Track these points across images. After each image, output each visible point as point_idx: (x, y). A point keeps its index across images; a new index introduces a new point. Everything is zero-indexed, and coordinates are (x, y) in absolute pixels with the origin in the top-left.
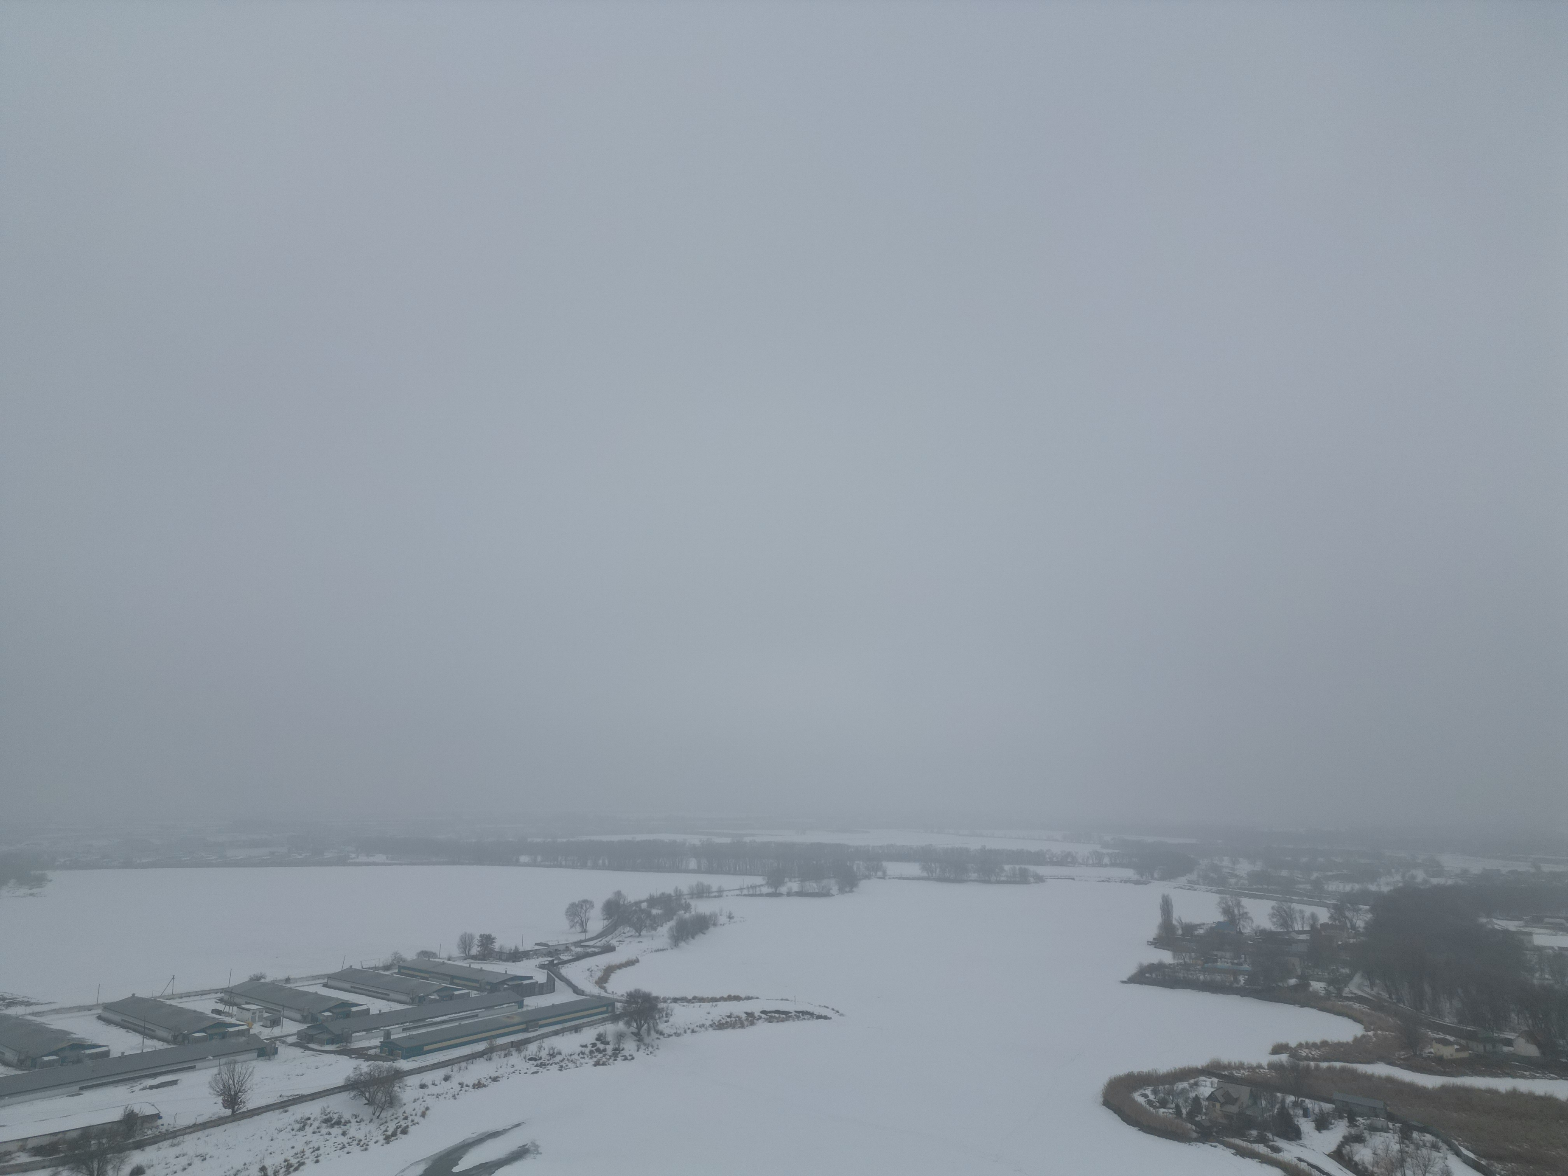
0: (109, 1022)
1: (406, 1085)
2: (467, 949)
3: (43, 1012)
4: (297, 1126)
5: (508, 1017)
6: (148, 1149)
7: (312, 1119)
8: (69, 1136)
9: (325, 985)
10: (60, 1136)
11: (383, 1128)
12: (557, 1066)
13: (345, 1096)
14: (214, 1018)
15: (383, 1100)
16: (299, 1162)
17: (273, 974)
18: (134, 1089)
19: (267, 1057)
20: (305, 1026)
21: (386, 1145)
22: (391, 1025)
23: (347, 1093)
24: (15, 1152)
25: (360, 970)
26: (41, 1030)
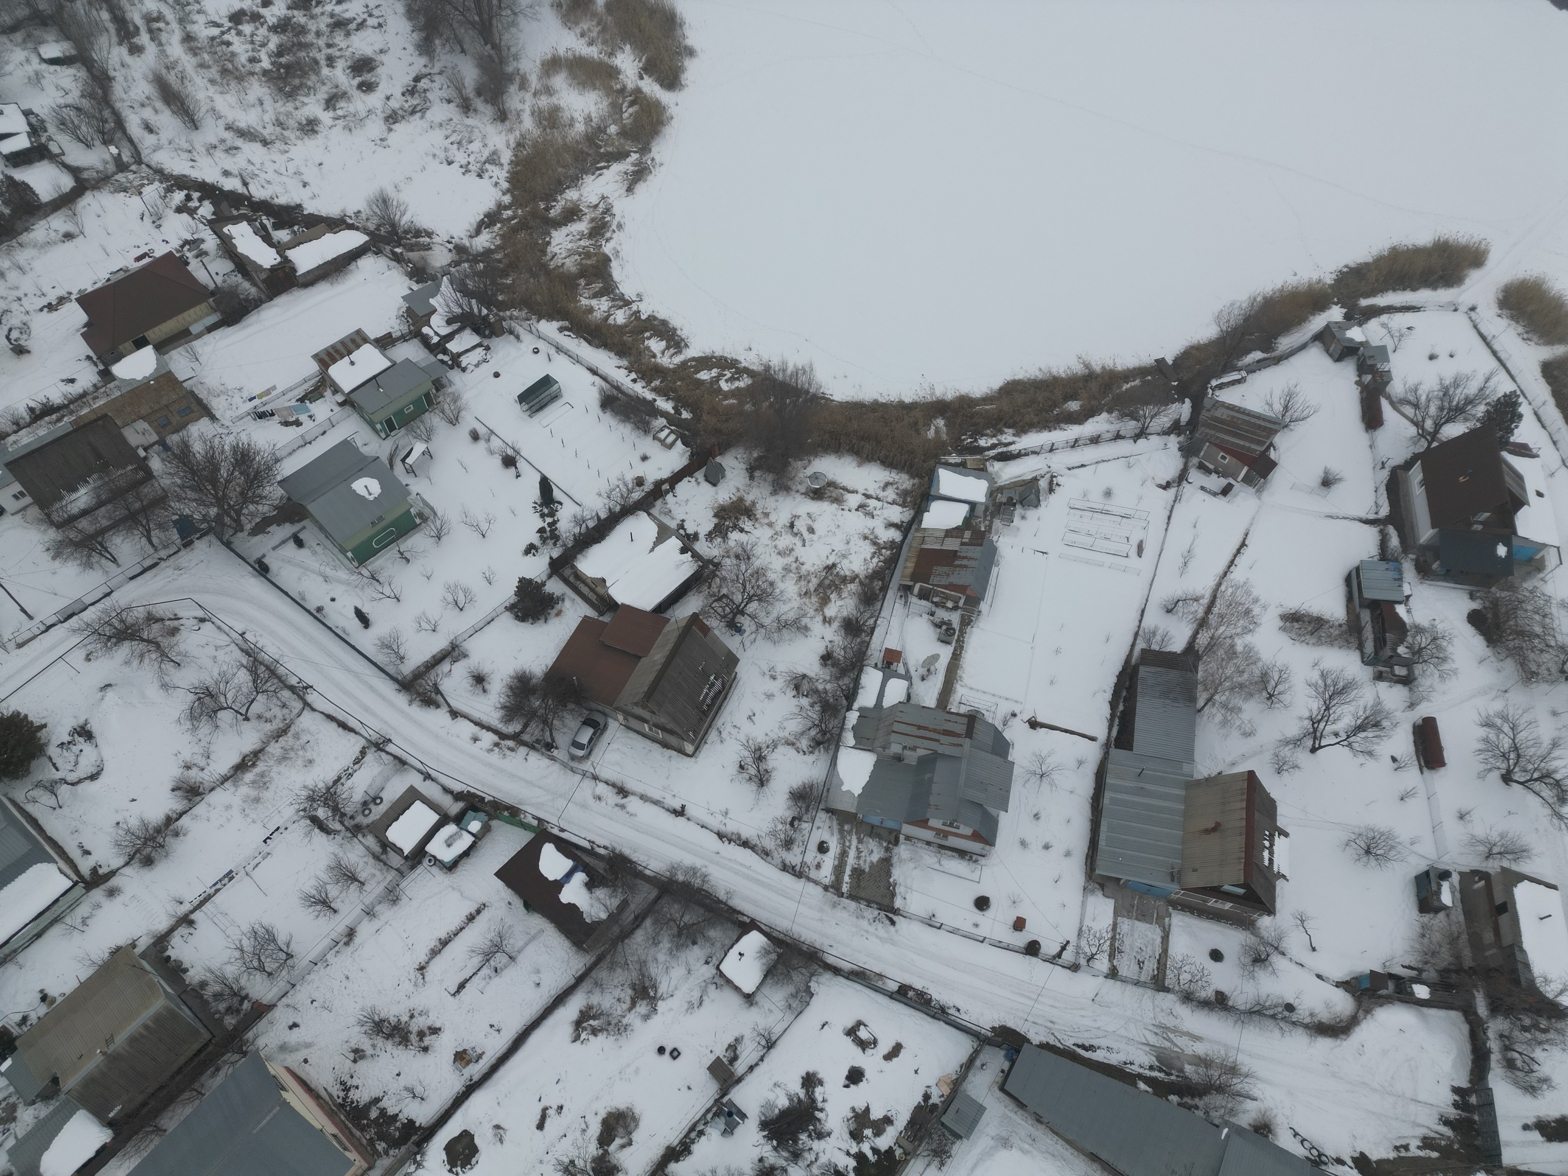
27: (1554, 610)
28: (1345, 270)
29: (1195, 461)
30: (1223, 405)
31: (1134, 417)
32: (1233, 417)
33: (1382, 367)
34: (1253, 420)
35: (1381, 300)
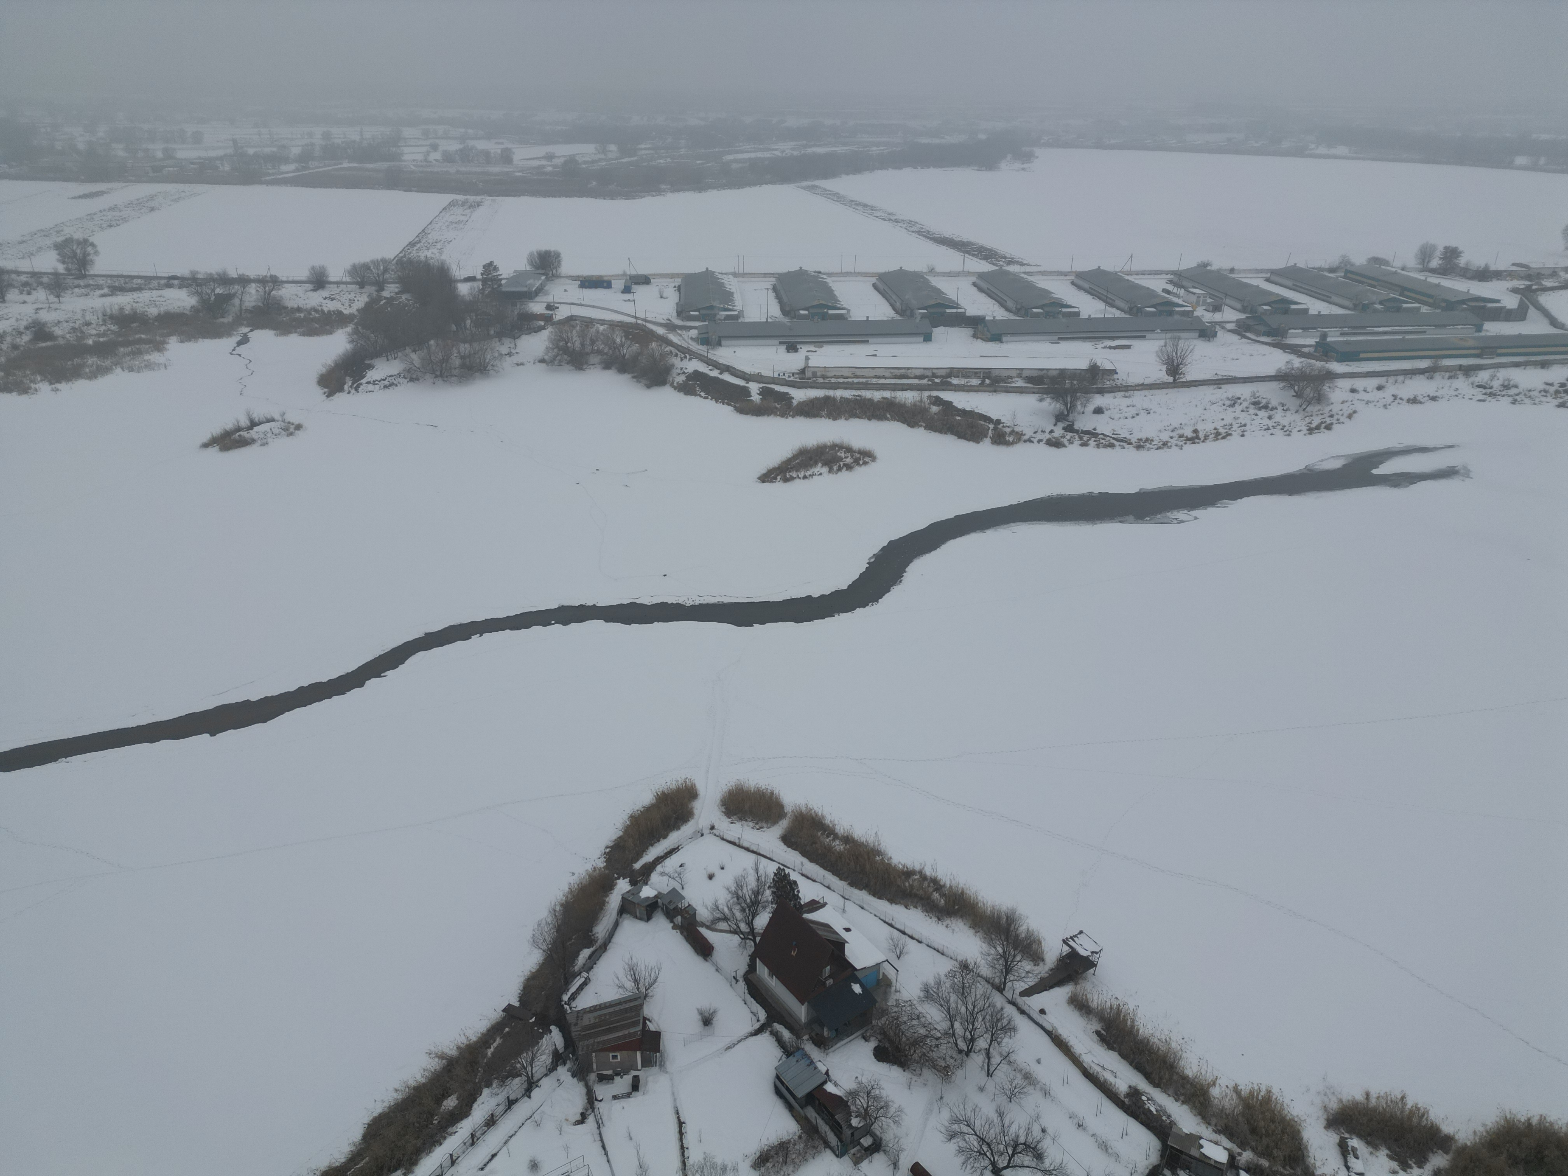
0: (1079, 288)
1: (1336, 386)
2: (1426, 261)
3: (1032, 272)
4: (1228, 403)
5: (1461, 339)
6: (1106, 395)
7: (1242, 399)
8: (1051, 373)
9: (1268, 280)
10: (1045, 372)
11: (1308, 420)
12: (1510, 399)
13: (1274, 385)
14: (1164, 297)
15: (1311, 395)
16: (1226, 432)
17: (1219, 263)
18: (1097, 346)
19: (1207, 339)
20: (1243, 316)
21: (1309, 436)
22: (1329, 328)
23: (1278, 382)
24: (1014, 377)
25: (1303, 269)
26: (1031, 286)
27: (920, 1009)
28: (608, 850)
29: (593, 1077)
30: (585, 1011)
31: (515, 1074)
32: (600, 1016)
33: (683, 905)
34: (617, 1008)
35: (649, 856)
